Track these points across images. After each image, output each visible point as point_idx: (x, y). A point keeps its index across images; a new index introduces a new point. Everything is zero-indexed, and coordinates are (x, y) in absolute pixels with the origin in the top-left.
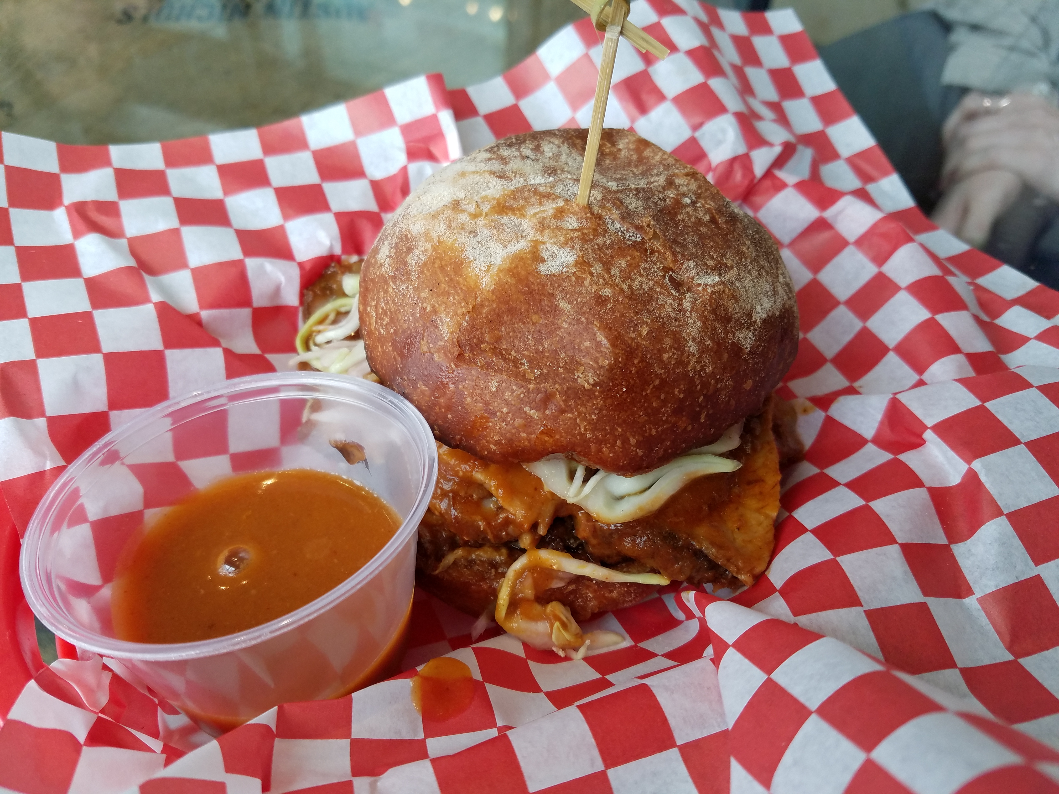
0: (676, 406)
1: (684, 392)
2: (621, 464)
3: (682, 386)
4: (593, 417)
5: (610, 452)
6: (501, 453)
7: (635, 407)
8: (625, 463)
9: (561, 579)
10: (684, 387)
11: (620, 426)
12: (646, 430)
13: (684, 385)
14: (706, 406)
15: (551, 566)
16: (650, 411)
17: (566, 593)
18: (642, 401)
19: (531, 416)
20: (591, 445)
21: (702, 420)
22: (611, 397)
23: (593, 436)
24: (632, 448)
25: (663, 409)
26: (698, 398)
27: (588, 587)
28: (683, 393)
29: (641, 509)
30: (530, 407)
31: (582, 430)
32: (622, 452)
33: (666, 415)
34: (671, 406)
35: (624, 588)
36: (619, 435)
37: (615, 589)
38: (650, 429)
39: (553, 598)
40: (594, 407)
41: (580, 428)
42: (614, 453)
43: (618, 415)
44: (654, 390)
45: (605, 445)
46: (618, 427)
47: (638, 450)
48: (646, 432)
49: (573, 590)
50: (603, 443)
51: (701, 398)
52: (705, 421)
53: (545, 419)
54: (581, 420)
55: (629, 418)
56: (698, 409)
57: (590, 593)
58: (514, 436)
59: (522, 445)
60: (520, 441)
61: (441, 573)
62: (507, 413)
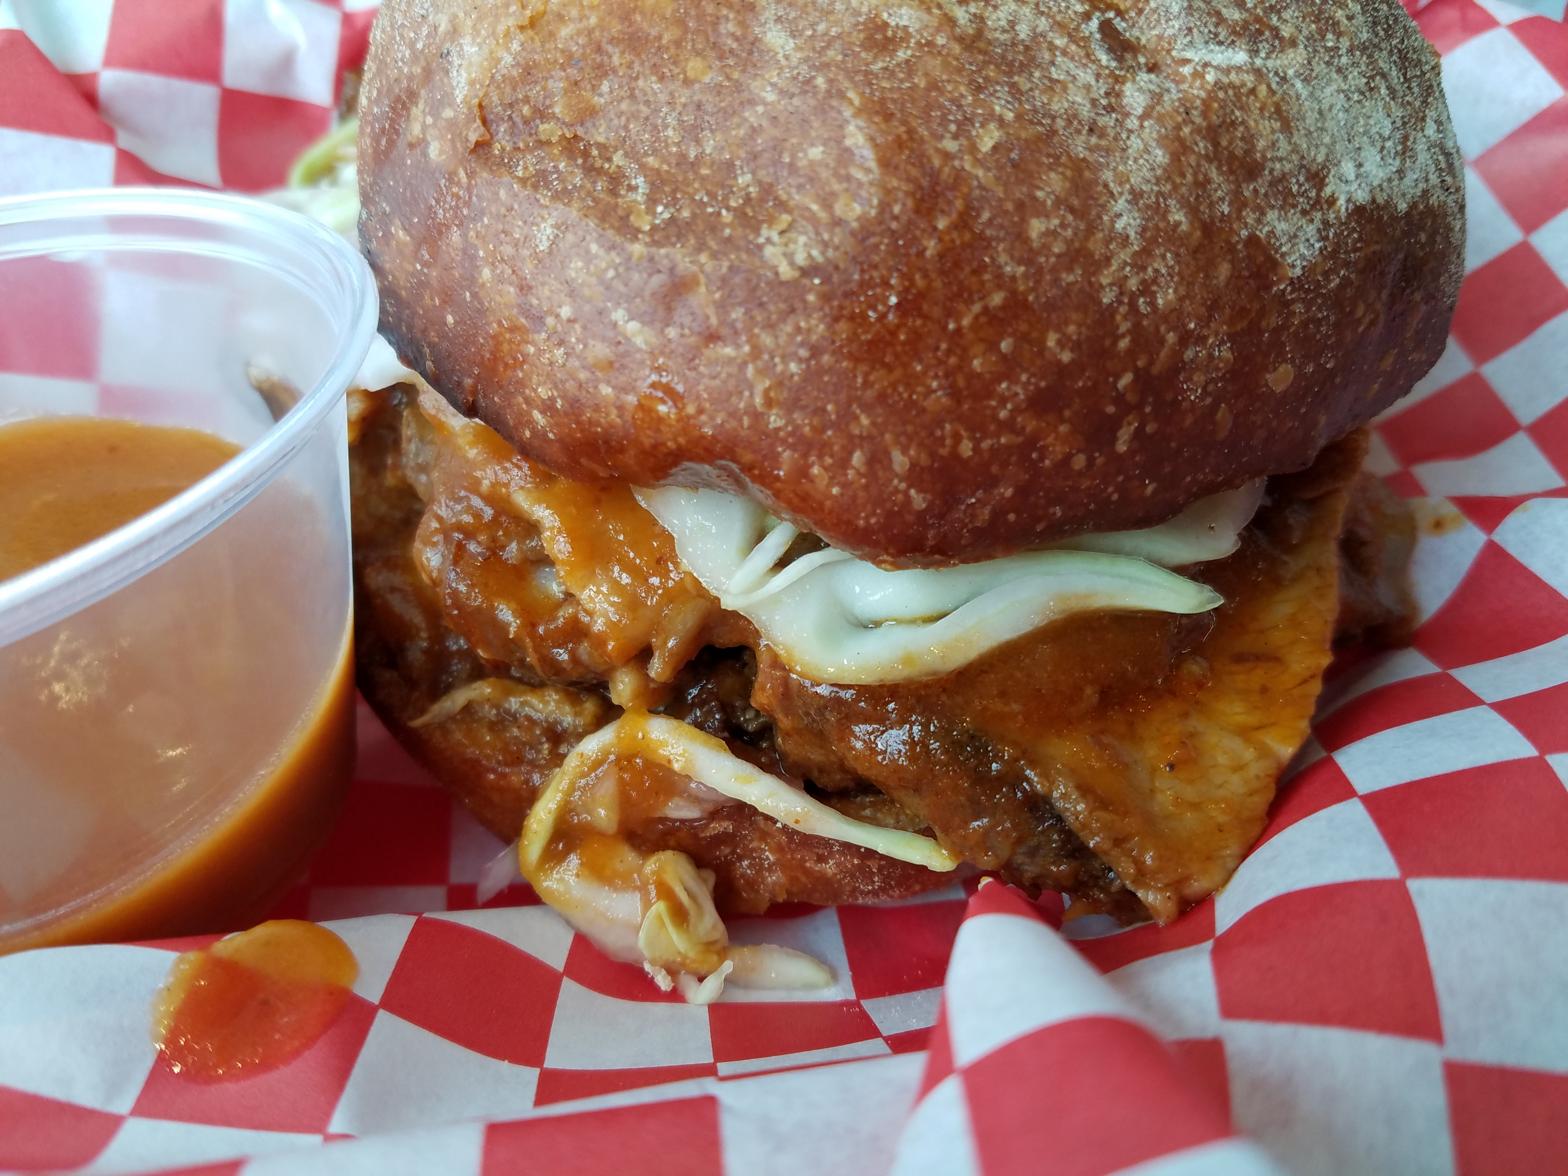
0: (1043, 384)
1: (1076, 346)
2: (861, 523)
3: (1072, 329)
4: (793, 367)
5: (832, 481)
6: (560, 440)
7: (921, 361)
8: (873, 521)
9: (695, 800)
10: (1080, 334)
11: (867, 408)
12: (942, 439)
13: (1080, 325)
14: (1139, 407)
15: (669, 761)
16: (961, 382)
17: (705, 838)
18: (944, 346)
19: (628, 339)
20: (780, 449)
21: (1122, 447)
22: (852, 318)
23: (786, 425)
24: (896, 481)
25: (1004, 385)
26: (1118, 377)
27: (764, 836)
28: (1072, 351)
29: (908, 660)
30: (628, 310)
31: (758, 400)
32: (866, 487)
33: (1009, 406)
34: (1029, 379)
35: (853, 857)
36: (861, 437)
37: (831, 855)
38: (957, 438)
39: (672, 843)
40: (799, 339)
41: (752, 395)
42: (844, 486)
43: (866, 375)
44: (983, 319)
45: (820, 457)
46: (863, 411)
47: (912, 492)
48: (943, 446)
49: (725, 833)
50: (814, 452)
51: (1126, 380)
52: (1131, 453)
53: (662, 353)
54: (759, 372)
55: (895, 389)
56: (1111, 409)
57: (770, 851)
58: (584, 393)
59: (602, 420)
60: (597, 408)
61: (427, 726)
62: (569, 321)
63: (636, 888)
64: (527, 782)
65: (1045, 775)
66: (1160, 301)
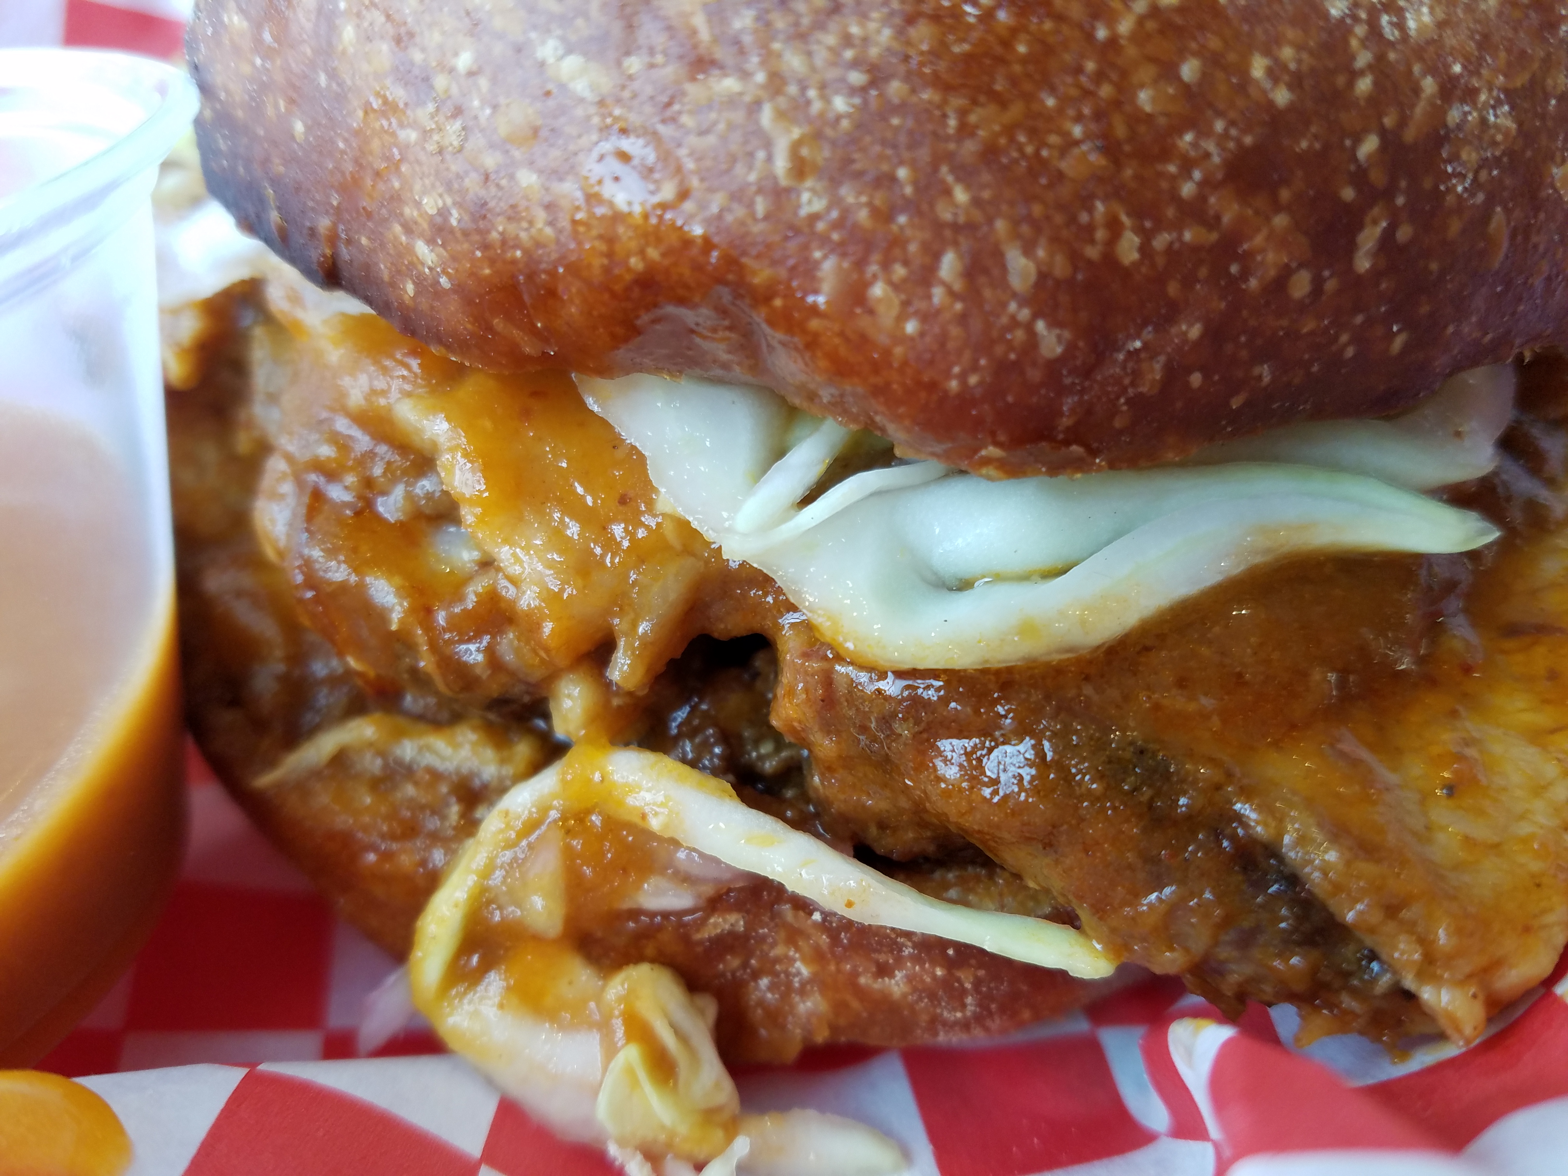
0: (1248, 140)
1: (1296, 82)
2: (954, 385)
3: (1287, 53)
4: (840, 104)
5: (905, 311)
7: (1053, 90)
8: (973, 380)
10: (1299, 61)
11: (964, 174)
12: (1090, 229)
13: (1299, 47)
15: (644, 816)
16: (1120, 130)
18: (1090, 66)
20: (817, 255)
21: (1363, 264)
22: (936, 18)
23: (829, 209)
24: (1013, 306)
25: (1189, 137)
26: (1358, 140)
27: (794, 936)
28: (1290, 87)
29: (1027, 628)
31: (781, 164)
32: (963, 319)
33: (1197, 175)
34: (1226, 130)
36: (956, 227)
38: (1114, 227)
40: (849, 54)
41: (770, 159)
42: (926, 317)
43: (963, 113)
44: (1151, 25)
45: (886, 265)
46: (958, 179)
47: (1040, 326)
48: (1092, 241)
49: (732, 936)
50: (876, 257)
51: (1369, 145)
52: (1376, 274)
54: (781, 115)
55: (1012, 140)
56: (1348, 194)
57: (804, 960)
61: (280, 785)
62: (471, 74)
63: (591, 1025)
64: (423, 863)
65: (1265, 808)
66: (1412, 24)
